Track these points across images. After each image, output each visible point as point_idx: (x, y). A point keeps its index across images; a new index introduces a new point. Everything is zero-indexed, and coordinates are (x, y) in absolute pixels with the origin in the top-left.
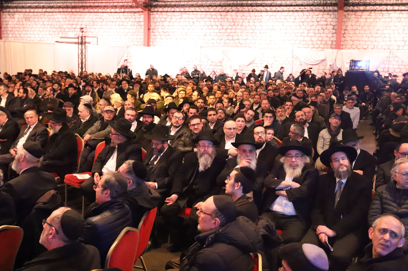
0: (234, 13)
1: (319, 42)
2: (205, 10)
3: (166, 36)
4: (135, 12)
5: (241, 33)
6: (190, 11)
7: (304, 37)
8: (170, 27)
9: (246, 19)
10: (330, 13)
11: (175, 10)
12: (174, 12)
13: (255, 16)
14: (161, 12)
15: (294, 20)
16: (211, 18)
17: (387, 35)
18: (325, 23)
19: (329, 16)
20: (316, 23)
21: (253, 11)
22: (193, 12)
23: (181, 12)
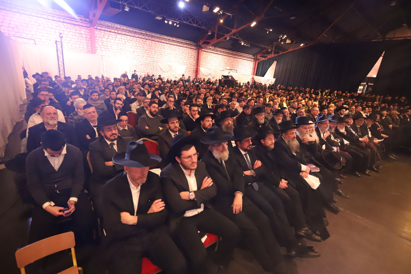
0: (150, 41)
1: (189, 64)
2: (132, 36)
3: (105, 48)
4: (76, 25)
5: (155, 54)
6: (122, 33)
7: (183, 60)
8: (107, 43)
9: (157, 46)
10: (193, 50)
11: (111, 31)
12: (110, 32)
13: (161, 45)
14: (100, 30)
15: (179, 51)
16: (137, 41)
17: (211, 63)
18: (191, 54)
19: (192, 51)
20: (188, 54)
21: (160, 42)
22: (124, 35)
23: (116, 33)
